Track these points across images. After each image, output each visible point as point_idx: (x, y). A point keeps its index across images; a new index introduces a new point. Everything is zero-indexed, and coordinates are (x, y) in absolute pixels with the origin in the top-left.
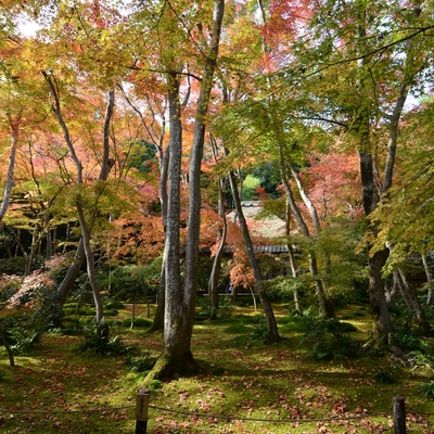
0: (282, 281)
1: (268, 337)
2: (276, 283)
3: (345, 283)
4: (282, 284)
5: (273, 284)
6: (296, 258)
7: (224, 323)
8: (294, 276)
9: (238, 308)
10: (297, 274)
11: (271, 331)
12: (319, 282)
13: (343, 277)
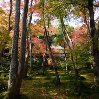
0: (61, 63)
1: (57, 83)
2: (59, 64)
3: (84, 64)
4: (61, 64)
5: (58, 64)
6: (67, 57)
7: (45, 76)
8: (66, 62)
9: (51, 71)
10: (67, 61)
11: (58, 81)
12: (74, 64)
13: (83, 62)
